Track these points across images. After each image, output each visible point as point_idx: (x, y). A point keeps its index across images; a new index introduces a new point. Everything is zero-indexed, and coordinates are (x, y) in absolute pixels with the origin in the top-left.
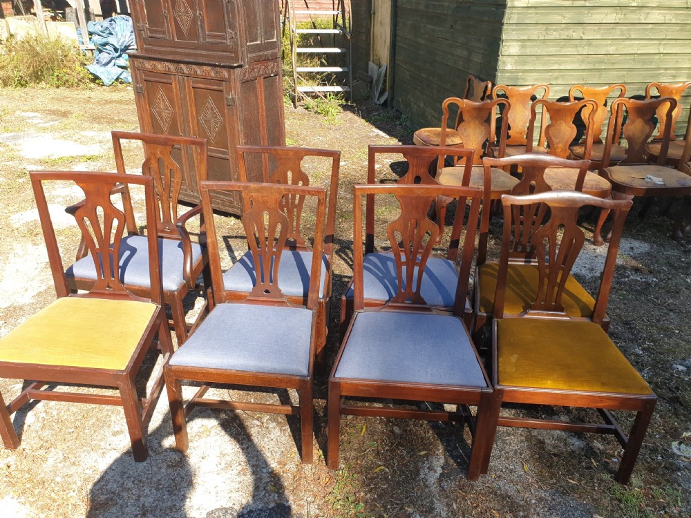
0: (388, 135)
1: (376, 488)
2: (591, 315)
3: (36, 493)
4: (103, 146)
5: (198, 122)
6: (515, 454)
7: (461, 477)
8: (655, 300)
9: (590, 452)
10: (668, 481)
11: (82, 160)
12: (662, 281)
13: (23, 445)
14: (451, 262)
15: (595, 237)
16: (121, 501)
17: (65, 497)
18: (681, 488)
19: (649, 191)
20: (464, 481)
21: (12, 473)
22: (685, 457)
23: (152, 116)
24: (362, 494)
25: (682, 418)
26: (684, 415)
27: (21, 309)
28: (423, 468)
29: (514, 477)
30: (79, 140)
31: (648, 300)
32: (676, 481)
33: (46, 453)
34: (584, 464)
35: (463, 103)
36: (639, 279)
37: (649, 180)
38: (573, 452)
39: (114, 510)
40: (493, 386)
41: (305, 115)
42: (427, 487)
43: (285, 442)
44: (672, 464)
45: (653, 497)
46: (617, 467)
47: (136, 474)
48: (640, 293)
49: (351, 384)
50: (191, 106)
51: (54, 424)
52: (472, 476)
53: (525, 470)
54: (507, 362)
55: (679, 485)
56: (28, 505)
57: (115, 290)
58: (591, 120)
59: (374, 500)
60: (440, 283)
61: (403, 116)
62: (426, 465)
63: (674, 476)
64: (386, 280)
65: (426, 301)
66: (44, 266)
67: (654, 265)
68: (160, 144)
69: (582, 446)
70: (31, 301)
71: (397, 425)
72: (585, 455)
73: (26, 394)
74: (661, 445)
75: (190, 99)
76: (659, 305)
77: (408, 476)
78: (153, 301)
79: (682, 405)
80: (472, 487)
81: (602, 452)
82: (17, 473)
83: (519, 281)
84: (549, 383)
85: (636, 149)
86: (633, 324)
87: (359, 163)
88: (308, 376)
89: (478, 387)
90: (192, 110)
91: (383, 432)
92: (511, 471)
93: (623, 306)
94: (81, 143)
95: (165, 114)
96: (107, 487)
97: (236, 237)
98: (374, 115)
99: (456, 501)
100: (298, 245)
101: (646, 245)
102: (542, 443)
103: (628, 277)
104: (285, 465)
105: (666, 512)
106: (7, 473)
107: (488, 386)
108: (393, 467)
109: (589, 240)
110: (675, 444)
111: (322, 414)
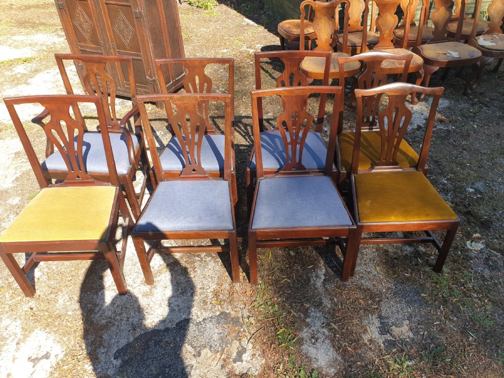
0: (257, 23)
1: (283, 294)
2: (417, 166)
3: (57, 324)
4: (34, 49)
5: (114, 31)
6: (370, 261)
7: (338, 280)
8: (454, 143)
9: (417, 254)
10: (465, 267)
11: (19, 63)
12: (458, 128)
13: (38, 292)
14: (318, 134)
15: (412, 98)
16: (117, 323)
17: (77, 324)
18: (473, 271)
19: (449, 62)
20: (340, 283)
21: (36, 313)
22: (475, 250)
23: (75, 28)
24: (276, 299)
25: (473, 224)
26: (474, 223)
27: (6, 192)
28: (312, 277)
29: (371, 276)
30: (13, 45)
31: (449, 143)
32: (470, 267)
33: (56, 296)
34: (414, 262)
35: (316, 4)
36: (443, 128)
37: (449, 55)
38: (407, 255)
39: (113, 329)
40: (356, 224)
41: (188, 10)
42: (316, 289)
43: (219, 269)
44: (467, 256)
45: (456, 278)
46: (434, 262)
47: (122, 303)
48: (444, 138)
49: (263, 232)
50: (106, 19)
51: (56, 275)
52: (344, 278)
53: (377, 271)
54: (364, 205)
55: (472, 269)
56: (53, 333)
57: (82, 179)
58: (408, 11)
59: (283, 302)
60: (314, 152)
61: (266, 6)
62: (314, 275)
63: (469, 263)
64: (276, 153)
65: (306, 167)
66: (14, 156)
67: (452, 116)
68: (96, 62)
69: (412, 251)
70: (12, 185)
71: (292, 250)
72: (414, 257)
73: (32, 259)
74: (460, 244)
75: (105, 14)
76: (456, 146)
77: (303, 284)
78: (113, 184)
79: (472, 216)
80: (345, 286)
81: (425, 253)
82: (39, 312)
83: (366, 145)
84: (393, 218)
85: (440, 30)
86: (440, 162)
87: (238, 50)
88: (233, 230)
89: (346, 226)
90: (107, 21)
91: (283, 255)
92: (369, 273)
93: (433, 150)
94: (14, 47)
95: (85, 26)
96: (105, 314)
97: (155, 120)
98: (243, 7)
99: (336, 296)
100: (208, 130)
101: (447, 101)
102: (387, 251)
103: (436, 127)
104: (222, 286)
105: (464, 288)
106: (32, 314)
107: (353, 224)
108: (293, 278)
109: (408, 101)
110: (468, 243)
111: (241, 248)
